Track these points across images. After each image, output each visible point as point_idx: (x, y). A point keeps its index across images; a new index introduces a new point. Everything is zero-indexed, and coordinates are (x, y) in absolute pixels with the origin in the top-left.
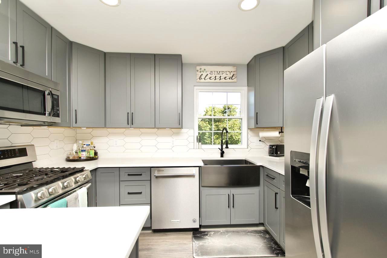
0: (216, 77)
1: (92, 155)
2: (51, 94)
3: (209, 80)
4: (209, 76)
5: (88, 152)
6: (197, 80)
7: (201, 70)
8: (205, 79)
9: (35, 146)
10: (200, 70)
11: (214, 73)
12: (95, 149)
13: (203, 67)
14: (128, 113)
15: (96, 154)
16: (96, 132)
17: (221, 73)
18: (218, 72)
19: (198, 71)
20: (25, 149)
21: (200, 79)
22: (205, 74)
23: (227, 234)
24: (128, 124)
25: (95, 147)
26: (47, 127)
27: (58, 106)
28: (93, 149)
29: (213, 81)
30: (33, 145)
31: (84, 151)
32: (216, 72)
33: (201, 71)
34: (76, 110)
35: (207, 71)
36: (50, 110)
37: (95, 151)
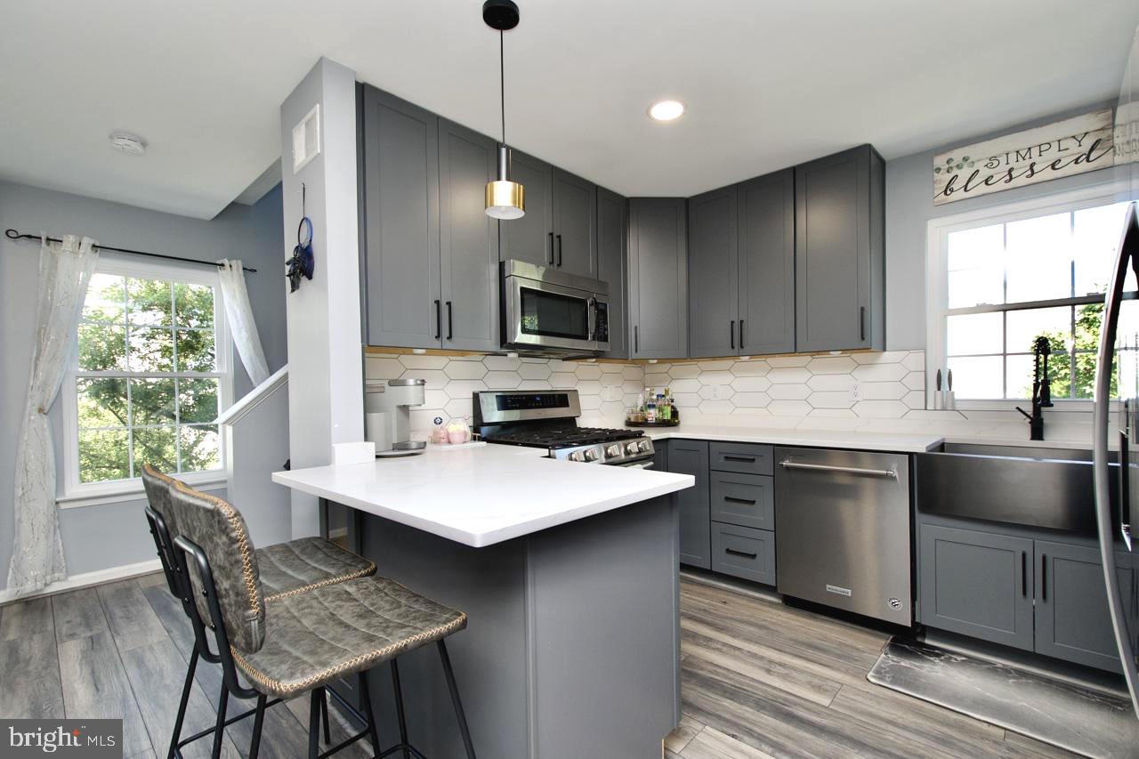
0: (1010, 171)
1: (668, 416)
2: (595, 303)
3: (983, 189)
4: (984, 173)
5: (661, 410)
6: (936, 200)
7: (952, 164)
8: (966, 190)
9: (579, 393)
10: (947, 166)
11: (1003, 159)
12: (673, 404)
13: (957, 155)
14: (733, 322)
15: (675, 414)
16: (677, 369)
17: (1035, 152)
18: (1023, 153)
19: (938, 170)
20: (566, 395)
21: (948, 192)
22: (964, 174)
23: (1014, 678)
24: (733, 347)
25: (672, 401)
26: (594, 360)
27: (606, 323)
28: (669, 405)
29: (1001, 186)
30: (576, 391)
31: (653, 406)
32: (1013, 157)
33: (951, 168)
34: (636, 327)
35: (973, 163)
36: (593, 331)
37: (673, 407)
